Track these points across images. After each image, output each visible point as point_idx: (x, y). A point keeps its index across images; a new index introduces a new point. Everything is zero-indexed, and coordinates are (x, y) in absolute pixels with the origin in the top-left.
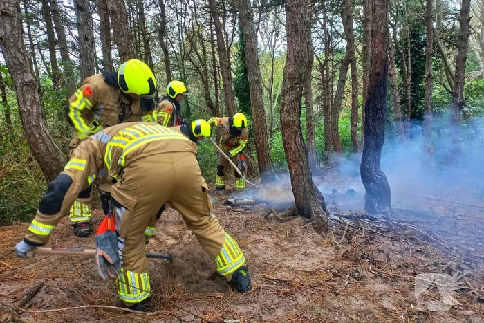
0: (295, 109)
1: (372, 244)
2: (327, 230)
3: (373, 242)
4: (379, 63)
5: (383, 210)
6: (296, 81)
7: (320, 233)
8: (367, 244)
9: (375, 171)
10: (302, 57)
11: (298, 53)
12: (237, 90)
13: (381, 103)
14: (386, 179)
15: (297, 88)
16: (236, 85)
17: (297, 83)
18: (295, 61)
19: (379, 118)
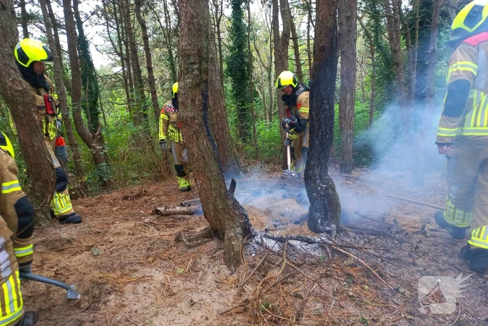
0: (193, 101)
1: (292, 283)
2: (238, 263)
3: (293, 280)
4: (323, 33)
5: (328, 228)
6: (192, 60)
7: (229, 267)
8: (282, 284)
9: (321, 179)
10: (199, 24)
11: (192, 17)
12: (230, 70)
13: (326, 90)
14: (333, 189)
15: (193, 70)
16: (228, 63)
17: (194, 63)
18: (189, 29)
19: (325, 110)
